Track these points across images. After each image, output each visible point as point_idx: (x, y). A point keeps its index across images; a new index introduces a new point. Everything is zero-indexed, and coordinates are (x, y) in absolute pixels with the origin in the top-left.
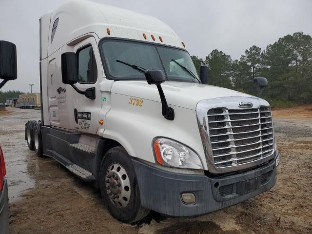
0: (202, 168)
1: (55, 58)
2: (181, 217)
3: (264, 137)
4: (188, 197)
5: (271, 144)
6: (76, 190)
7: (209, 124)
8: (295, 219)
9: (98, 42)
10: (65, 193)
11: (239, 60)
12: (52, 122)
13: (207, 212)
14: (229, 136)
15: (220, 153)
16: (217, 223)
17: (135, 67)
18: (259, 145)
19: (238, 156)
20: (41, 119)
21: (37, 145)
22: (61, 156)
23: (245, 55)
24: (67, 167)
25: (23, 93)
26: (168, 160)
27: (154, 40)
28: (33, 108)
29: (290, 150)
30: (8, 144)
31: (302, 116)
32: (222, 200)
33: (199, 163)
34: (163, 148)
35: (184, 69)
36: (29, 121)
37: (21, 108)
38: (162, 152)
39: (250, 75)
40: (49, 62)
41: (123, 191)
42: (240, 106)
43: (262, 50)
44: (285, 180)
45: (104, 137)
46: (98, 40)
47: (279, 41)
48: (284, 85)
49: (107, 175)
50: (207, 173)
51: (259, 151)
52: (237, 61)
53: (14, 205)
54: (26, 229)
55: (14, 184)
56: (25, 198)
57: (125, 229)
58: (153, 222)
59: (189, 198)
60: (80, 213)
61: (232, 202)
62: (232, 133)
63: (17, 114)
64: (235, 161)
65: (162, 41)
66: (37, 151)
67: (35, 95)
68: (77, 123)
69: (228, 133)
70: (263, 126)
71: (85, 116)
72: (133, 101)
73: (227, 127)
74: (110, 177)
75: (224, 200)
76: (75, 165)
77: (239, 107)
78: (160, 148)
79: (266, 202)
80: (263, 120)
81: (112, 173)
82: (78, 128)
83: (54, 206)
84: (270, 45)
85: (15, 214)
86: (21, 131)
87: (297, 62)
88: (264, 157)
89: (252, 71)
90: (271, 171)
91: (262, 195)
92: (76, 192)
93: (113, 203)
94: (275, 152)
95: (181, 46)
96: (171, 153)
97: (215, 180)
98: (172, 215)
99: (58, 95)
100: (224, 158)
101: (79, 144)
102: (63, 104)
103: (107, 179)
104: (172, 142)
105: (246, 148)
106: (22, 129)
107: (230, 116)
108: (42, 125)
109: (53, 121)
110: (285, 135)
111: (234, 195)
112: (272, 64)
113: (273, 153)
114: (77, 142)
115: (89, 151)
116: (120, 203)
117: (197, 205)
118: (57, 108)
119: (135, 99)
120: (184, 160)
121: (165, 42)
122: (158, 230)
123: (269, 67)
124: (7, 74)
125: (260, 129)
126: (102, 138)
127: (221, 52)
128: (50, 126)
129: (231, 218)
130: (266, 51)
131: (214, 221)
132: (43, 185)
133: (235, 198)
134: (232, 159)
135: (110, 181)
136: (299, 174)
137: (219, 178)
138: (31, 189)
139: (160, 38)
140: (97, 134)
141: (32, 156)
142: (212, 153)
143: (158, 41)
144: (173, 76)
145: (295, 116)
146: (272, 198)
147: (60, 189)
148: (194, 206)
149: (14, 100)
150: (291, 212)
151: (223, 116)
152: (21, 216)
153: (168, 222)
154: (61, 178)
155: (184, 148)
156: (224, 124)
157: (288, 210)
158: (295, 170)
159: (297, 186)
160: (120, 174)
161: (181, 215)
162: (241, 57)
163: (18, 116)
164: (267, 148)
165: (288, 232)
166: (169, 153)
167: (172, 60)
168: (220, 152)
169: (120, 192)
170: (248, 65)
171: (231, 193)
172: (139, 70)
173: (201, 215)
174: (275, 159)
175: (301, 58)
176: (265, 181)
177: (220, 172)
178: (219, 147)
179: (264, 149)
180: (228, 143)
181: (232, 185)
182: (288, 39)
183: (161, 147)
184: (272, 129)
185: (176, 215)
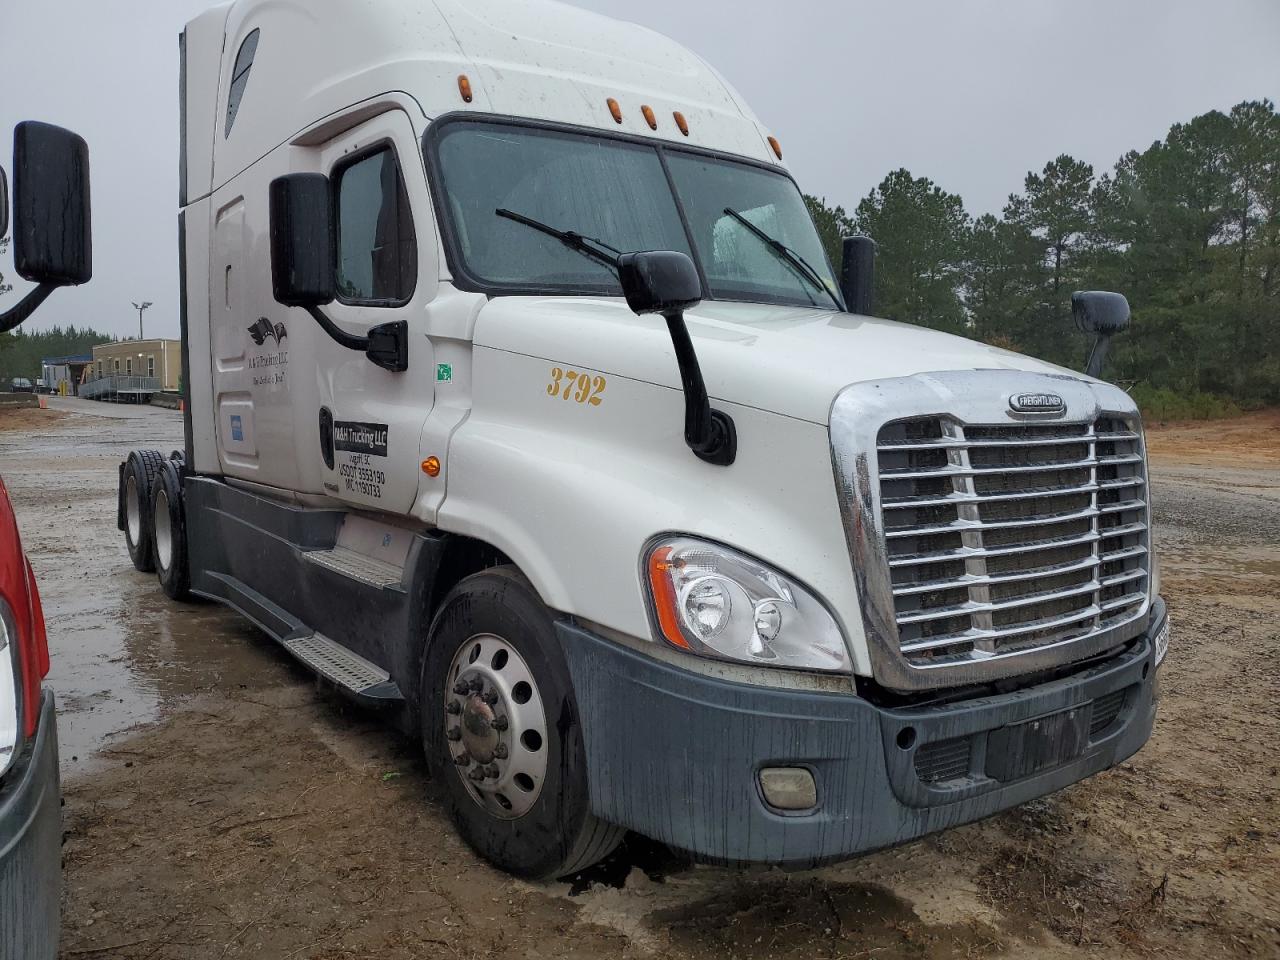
0: (849, 668)
1: (241, 198)
2: (756, 863)
3: (1107, 545)
4: (784, 785)
5: (1139, 573)
6: (323, 740)
7: (883, 482)
8: (1229, 886)
9: (420, 132)
10: (279, 751)
11: (1000, 216)
12: (228, 462)
13: (862, 847)
14: (965, 537)
15: (925, 607)
16: (901, 891)
17: (572, 241)
18: (1086, 575)
19: (999, 618)
20: (181, 448)
21: (165, 553)
22: (262, 601)
23: (1023, 194)
24: (288, 644)
25: (105, 340)
26: (706, 630)
27: (654, 127)
28: (147, 399)
29: (1206, 600)
30: (50, 544)
31: (1258, 456)
32: (925, 800)
33: (837, 645)
34: (685, 579)
35: (777, 249)
36: (132, 456)
37: (98, 398)
38: (682, 596)
39: (1040, 281)
40: (220, 212)
41: (518, 749)
42: (1014, 411)
43: (1097, 175)
44: (1187, 723)
45: (441, 526)
46: (422, 126)
47: (1171, 137)
48: (1185, 326)
49: (453, 684)
50: (868, 688)
51: (1086, 600)
52: (989, 219)
53: (78, 793)
54: (125, 889)
55: (75, 704)
56: (122, 763)
57: (524, 903)
58: (636, 878)
59: (791, 787)
60: (339, 833)
61: (968, 811)
62: (978, 524)
63: (84, 424)
64: (989, 639)
65: (685, 132)
66: (166, 578)
67: (154, 346)
68: (331, 466)
69: (960, 524)
70: (1107, 497)
71: (366, 438)
72: (564, 383)
73: (956, 497)
74: (463, 690)
75: (936, 801)
76: (318, 636)
77: (1009, 413)
78: (676, 579)
79: (1105, 810)
80: (1107, 472)
81: (473, 676)
82: (335, 489)
83: (237, 800)
84: (1134, 154)
85: (82, 827)
86: (101, 494)
87: (1244, 226)
88: (1105, 625)
89: (1051, 262)
90: (1135, 687)
91: (1087, 782)
92: (322, 747)
93: (473, 793)
94: (1151, 608)
95: (766, 156)
96: (719, 600)
97: (899, 718)
98: (719, 854)
99: (254, 351)
100: (939, 627)
101: (337, 552)
102: (274, 387)
103: (452, 697)
104: (724, 554)
105: (1035, 586)
106: (107, 487)
107: (972, 451)
108: (188, 470)
109: (232, 454)
110: (1187, 534)
111: (976, 780)
112: (1138, 236)
113: (1143, 609)
114: (329, 545)
115: (380, 583)
116: (503, 799)
117: (824, 817)
118: (250, 403)
119: (571, 375)
120: (770, 633)
121: (701, 137)
122: (655, 912)
123: (1123, 248)
124: (50, 260)
125: (1092, 510)
126: (434, 531)
127: (923, 182)
128: (220, 477)
129: (958, 872)
130: (1112, 177)
131: (886, 883)
132: (190, 714)
133: (981, 791)
134: (973, 634)
135: (464, 705)
136: (1246, 700)
137: (915, 711)
138: (143, 726)
139: (679, 120)
140: (414, 512)
141: (147, 596)
142: (890, 606)
143: (668, 132)
144: (731, 277)
145: (1226, 454)
146: (1131, 797)
147: (259, 734)
148: (810, 820)
149: (72, 367)
150: (1211, 857)
151: (943, 451)
152: (107, 836)
153: (696, 882)
154: (261, 687)
155: (774, 581)
156: (943, 485)
157: (1197, 848)
158: (1228, 682)
159: (1234, 750)
160: (504, 681)
161: (753, 857)
162: (1006, 203)
163: (87, 431)
164: (1122, 589)
165: (1198, 938)
166: (710, 601)
167: (728, 212)
168: (924, 601)
169: (503, 753)
170: (1036, 239)
171: (966, 773)
172: (590, 251)
173: (840, 858)
174: (1151, 636)
175: (1265, 211)
176: (1105, 724)
177: (922, 686)
178: (922, 580)
179: (1108, 593)
180: (959, 567)
181: (969, 737)
182: (1210, 126)
183: (676, 575)
184: (1142, 510)
185: (732, 856)
